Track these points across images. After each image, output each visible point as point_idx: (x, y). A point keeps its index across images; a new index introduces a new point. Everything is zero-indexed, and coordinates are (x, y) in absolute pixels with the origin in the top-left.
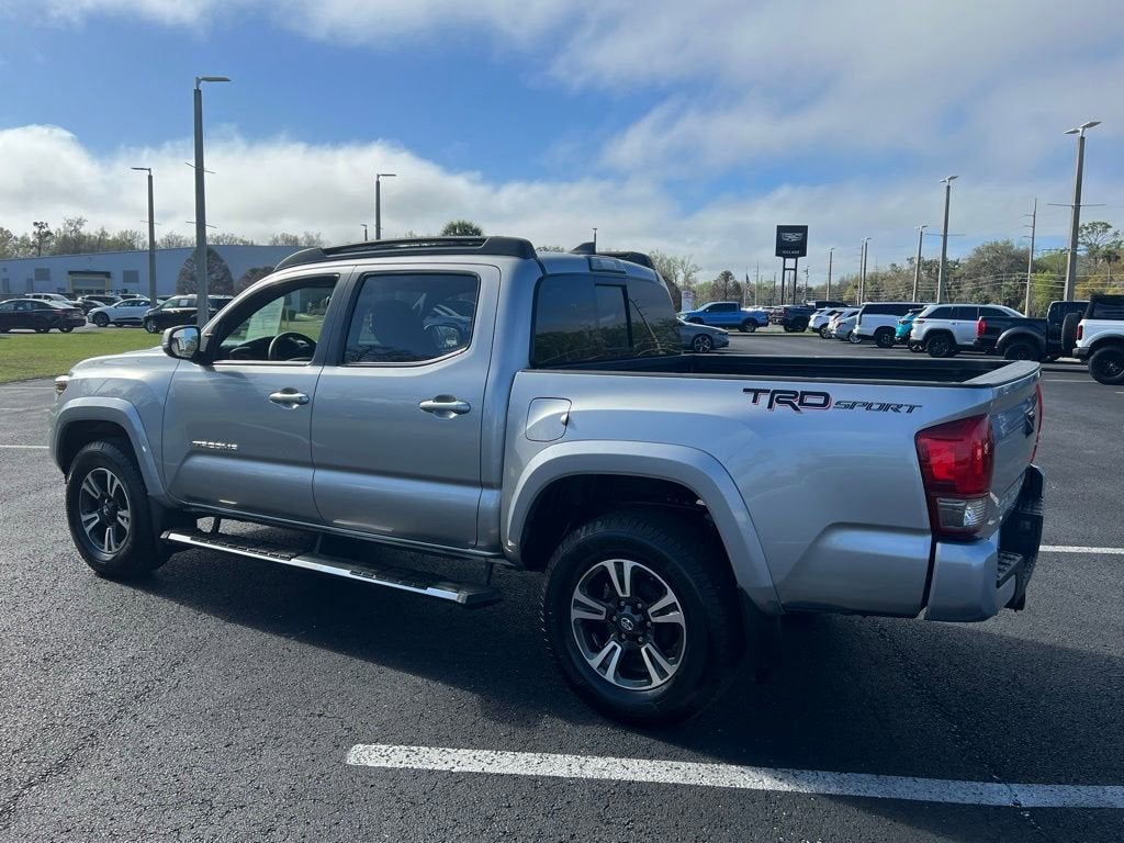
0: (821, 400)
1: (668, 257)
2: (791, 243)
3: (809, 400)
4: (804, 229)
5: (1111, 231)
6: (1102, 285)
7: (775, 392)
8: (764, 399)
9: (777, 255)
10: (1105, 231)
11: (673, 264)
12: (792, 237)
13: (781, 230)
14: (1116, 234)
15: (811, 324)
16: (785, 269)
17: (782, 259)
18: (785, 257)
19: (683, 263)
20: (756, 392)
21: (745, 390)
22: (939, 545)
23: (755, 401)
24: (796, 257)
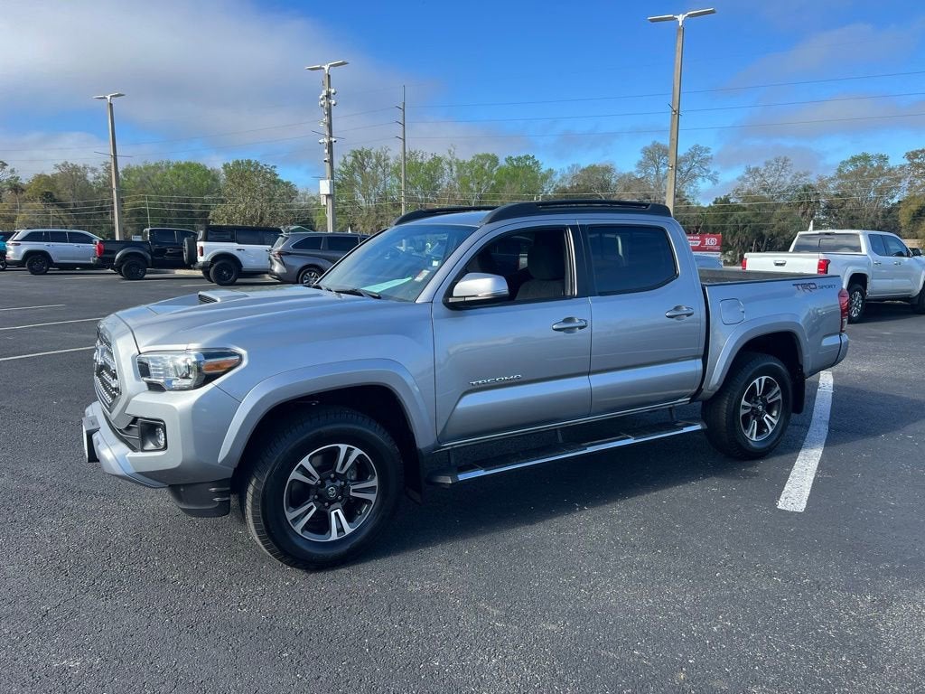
5: (7, 168)
6: (10, 211)
14: (12, 171)
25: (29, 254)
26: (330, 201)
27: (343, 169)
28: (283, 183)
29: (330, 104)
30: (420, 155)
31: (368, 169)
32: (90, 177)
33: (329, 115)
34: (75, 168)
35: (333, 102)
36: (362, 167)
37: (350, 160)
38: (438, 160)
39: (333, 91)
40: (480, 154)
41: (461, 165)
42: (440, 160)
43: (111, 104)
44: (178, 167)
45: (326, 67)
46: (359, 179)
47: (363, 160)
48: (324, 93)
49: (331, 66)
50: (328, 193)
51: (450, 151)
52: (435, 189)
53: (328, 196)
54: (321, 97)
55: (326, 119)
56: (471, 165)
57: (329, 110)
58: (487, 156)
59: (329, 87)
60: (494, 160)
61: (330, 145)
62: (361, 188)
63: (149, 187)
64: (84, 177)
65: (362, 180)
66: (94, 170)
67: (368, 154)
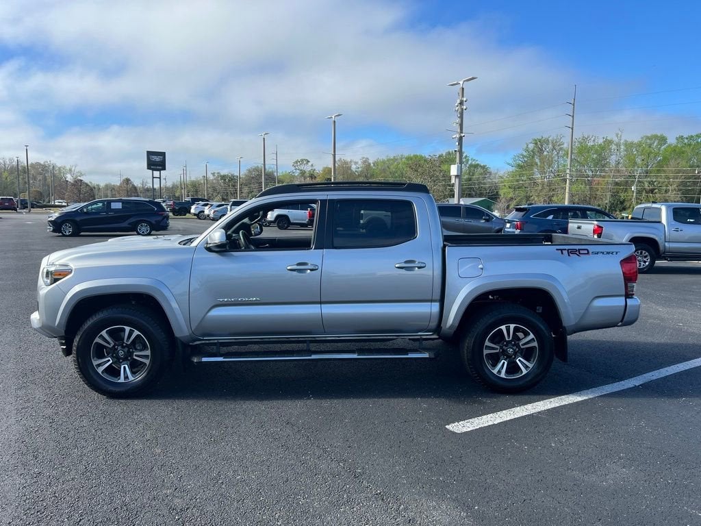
0: (586, 252)
1: (59, 166)
2: (156, 162)
3: (581, 252)
4: (163, 154)
5: (310, 164)
7: (568, 250)
8: (565, 252)
9: (148, 168)
10: (307, 164)
11: (63, 170)
12: (157, 159)
13: (150, 154)
14: (312, 165)
15: (193, 211)
16: (153, 178)
17: (151, 171)
18: (153, 170)
19: (70, 170)
20: (562, 250)
21: (557, 250)
22: (627, 300)
23: (562, 253)
24: (160, 170)
25: (278, 217)
26: (457, 180)
27: (525, 154)
28: (481, 166)
29: (462, 109)
30: (593, 139)
31: (545, 153)
32: (354, 167)
33: (461, 117)
34: (346, 163)
35: (465, 107)
36: (541, 151)
37: (531, 146)
38: (609, 142)
39: (465, 99)
40: (649, 135)
41: (629, 146)
42: (611, 142)
43: (335, 121)
44: (409, 158)
45: (461, 83)
46: (537, 160)
47: (542, 146)
48: (458, 101)
49: (464, 81)
50: (456, 174)
51: (617, 135)
52: (604, 166)
53: (456, 176)
54: (456, 104)
55: (458, 120)
56: (639, 144)
57: (462, 114)
58: (656, 137)
59: (463, 96)
60: (663, 140)
61: (461, 139)
62: (539, 168)
63: (388, 173)
64: (350, 168)
65: (540, 161)
66: (356, 163)
67: (547, 142)
